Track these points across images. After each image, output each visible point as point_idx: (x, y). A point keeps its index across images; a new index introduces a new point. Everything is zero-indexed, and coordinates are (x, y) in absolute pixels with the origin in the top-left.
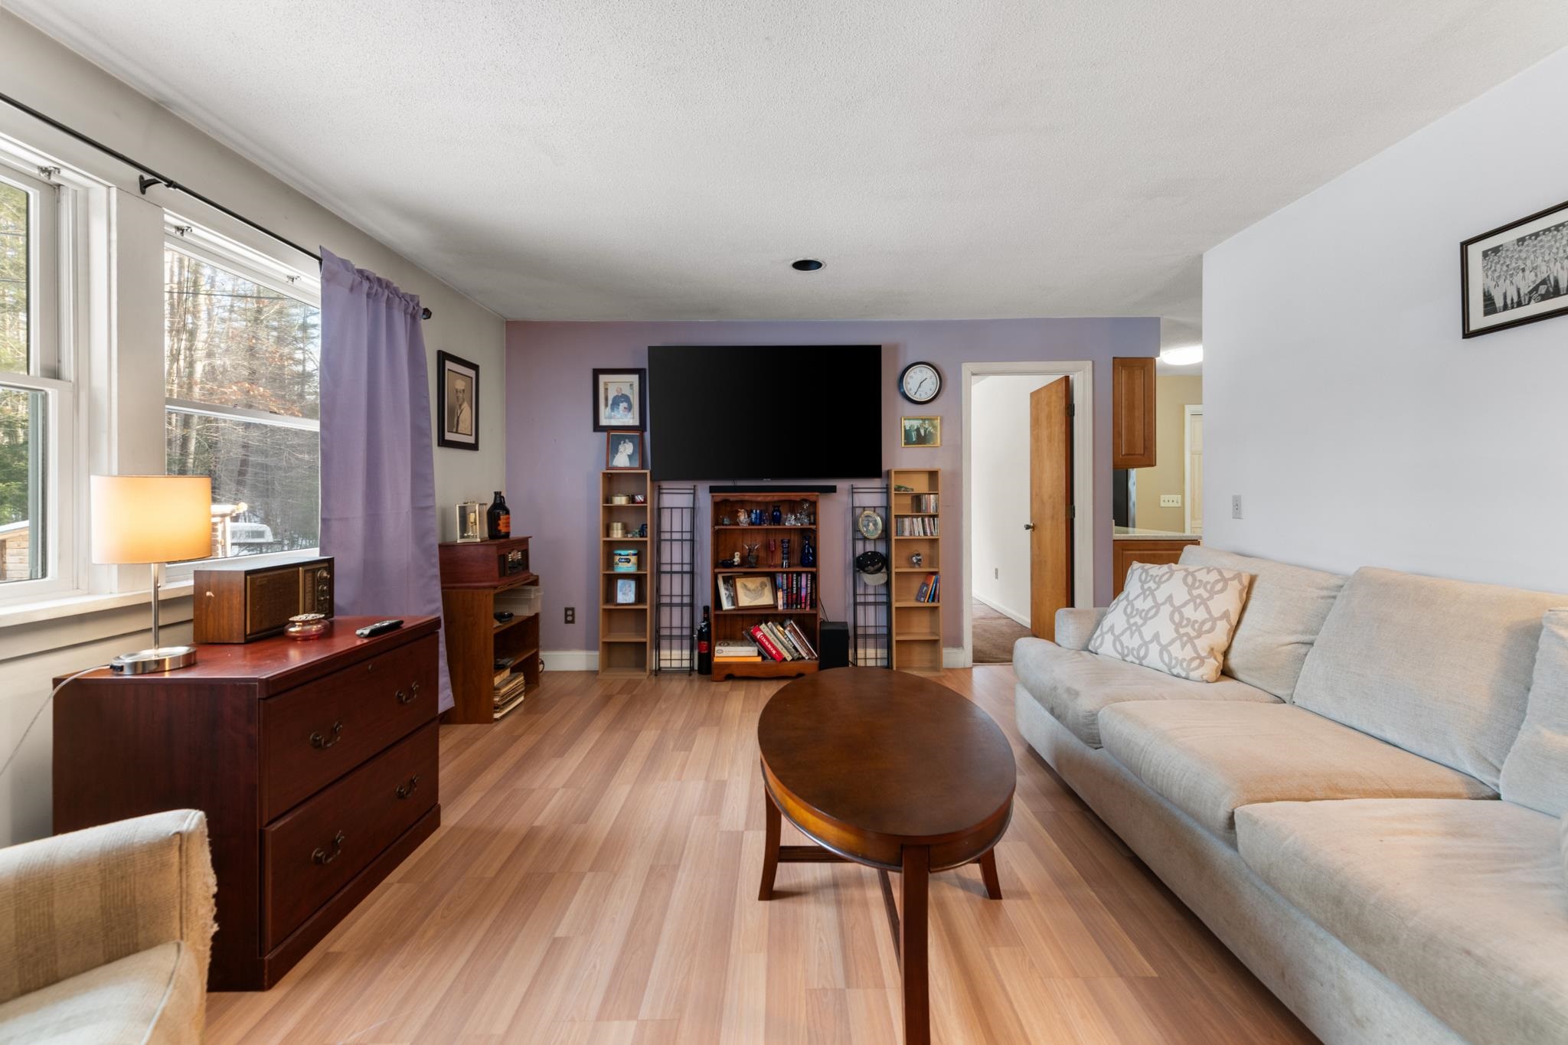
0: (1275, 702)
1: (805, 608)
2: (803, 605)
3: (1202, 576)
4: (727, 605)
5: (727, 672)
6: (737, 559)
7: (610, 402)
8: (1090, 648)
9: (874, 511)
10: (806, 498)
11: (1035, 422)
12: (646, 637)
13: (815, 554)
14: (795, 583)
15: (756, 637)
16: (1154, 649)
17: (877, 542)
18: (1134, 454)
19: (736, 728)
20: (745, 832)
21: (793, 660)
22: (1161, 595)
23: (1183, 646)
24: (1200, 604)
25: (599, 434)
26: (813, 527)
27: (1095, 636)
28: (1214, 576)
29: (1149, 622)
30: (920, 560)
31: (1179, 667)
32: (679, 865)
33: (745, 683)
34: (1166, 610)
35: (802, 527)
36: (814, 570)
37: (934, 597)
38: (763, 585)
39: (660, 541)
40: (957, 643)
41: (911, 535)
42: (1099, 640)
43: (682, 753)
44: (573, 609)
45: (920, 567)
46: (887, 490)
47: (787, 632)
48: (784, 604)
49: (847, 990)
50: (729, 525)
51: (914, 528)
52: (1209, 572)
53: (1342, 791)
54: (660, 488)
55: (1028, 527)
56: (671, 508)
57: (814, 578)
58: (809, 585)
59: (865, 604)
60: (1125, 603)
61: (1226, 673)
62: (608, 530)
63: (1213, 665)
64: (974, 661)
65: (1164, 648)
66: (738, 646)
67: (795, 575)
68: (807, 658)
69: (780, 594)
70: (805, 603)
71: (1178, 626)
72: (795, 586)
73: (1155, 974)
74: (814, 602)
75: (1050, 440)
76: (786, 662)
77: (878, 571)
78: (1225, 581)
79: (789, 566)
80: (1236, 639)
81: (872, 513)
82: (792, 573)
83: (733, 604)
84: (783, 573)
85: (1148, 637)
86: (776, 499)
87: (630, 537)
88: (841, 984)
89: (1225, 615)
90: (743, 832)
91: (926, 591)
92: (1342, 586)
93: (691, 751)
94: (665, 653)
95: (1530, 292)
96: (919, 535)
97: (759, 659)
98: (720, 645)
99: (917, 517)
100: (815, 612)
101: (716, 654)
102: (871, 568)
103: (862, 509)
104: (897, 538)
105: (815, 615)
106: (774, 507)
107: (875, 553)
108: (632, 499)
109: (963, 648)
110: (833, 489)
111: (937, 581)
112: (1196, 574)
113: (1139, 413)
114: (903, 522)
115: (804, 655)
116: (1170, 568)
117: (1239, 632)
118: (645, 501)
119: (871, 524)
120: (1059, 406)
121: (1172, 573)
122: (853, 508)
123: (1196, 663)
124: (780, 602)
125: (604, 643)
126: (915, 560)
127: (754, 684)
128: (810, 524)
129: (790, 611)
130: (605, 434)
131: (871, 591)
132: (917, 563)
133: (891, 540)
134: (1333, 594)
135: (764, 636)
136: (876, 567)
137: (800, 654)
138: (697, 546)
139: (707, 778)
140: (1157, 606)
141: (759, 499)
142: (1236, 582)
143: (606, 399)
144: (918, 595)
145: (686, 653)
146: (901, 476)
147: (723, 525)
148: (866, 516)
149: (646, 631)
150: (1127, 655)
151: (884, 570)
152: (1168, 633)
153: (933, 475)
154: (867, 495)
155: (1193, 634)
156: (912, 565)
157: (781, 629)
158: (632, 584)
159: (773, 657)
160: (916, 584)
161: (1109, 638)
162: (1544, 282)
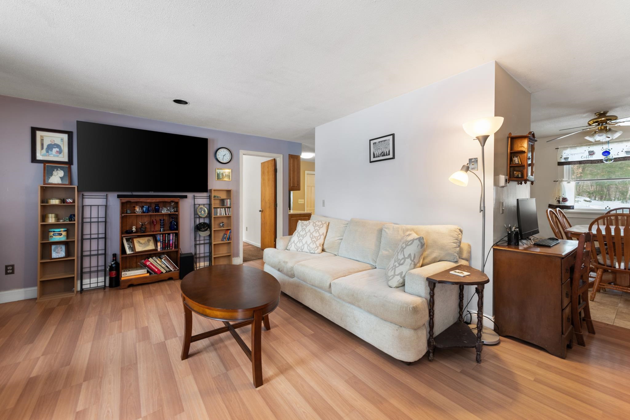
0: (335, 256)
1: (172, 249)
2: (171, 248)
3: (317, 223)
4: (128, 252)
5: (130, 283)
6: (134, 229)
7: (45, 147)
8: (288, 249)
9: (204, 206)
10: (172, 200)
11: (263, 173)
12: (74, 274)
13: (177, 225)
14: (167, 238)
15: (146, 265)
16: (306, 246)
17: (205, 218)
18: (294, 186)
19: (144, 305)
20: (166, 341)
21: (166, 272)
22: (307, 230)
23: (313, 244)
24: (317, 231)
25: (35, 165)
26: (177, 213)
27: (289, 245)
28: (320, 223)
29: (304, 238)
30: (223, 225)
31: (312, 250)
32: (137, 363)
33: (140, 287)
34: (309, 234)
35: (171, 213)
36: (177, 232)
37: (229, 239)
38: (149, 241)
39: (83, 223)
40: (238, 255)
41: (220, 215)
42: (290, 246)
43: (117, 322)
44: (13, 266)
45: (223, 228)
46: (210, 198)
47: (163, 260)
48: (161, 248)
49: (227, 372)
50: (131, 213)
51: (221, 212)
52: (319, 222)
53: (351, 273)
54: (83, 195)
55: (260, 211)
56: (91, 206)
57: (177, 235)
58: (174, 239)
59: (200, 244)
60: (297, 233)
61: (323, 250)
62: (44, 218)
63: (320, 248)
64: (243, 261)
65: (308, 245)
66: (135, 270)
67: (167, 235)
68: (173, 270)
69: (159, 244)
70: (172, 247)
71: (312, 238)
72: (167, 239)
73: (313, 333)
74: (177, 245)
75: (268, 180)
76: (163, 274)
77: (206, 230)
78: (323, 224)
79: (164, 231)
80: (326, 240)
81: (203, 206)
82: (165, 234)
83: (132, 251)
84: (160, 234)
85: (304, 243)
86: (157, 201)
87: (61, 222)
88: (224, 371)
89: (323, 234)
90: (165, 342)
91: (226, 237)
92: (348, 224)
93: (121, 319)
94: (86, 281)
95: (381, 154)
96: (223, 215)
97: (148, 275)
98: (124, 271)
99: (223, 208)
100: (178, 250)
101: (123, 276)
102: (203, 229)
103: (198, 205)
104: (214, 216)
105: (177, 252)
106: (156, 205)
107: (204, 223)
108: (63, 201)
109: (239, 257)
110: (186, 197)
111: (230, 233)
112: (316, 223)
113: (296, 173)
114: (217, 210)
115: (172, 269)
116: (309, 222)
117: (326, 238)
118: (74, 202)
119: (203, 211)
120: (272, 169)
121: (310, 223)
122: (194, 204)
123: (316, 248)
124: (159, 247)
125: (41, 281)
126: (221, 225)
127: (146, 287)
128: (175, 212)
129: (164, 251)
130: (42, 165)
131: (202, 238)
132: (222, 226)
133: (212, 217)
134: (346, 226)
135: (151, 263)
136: (205, 228)
137: (170, 269)
138: (108, 225)
139: (136, 328)
140: (306, 233)
141: (148, 201)
142: (325, 225)
143: (42, 145)
144: (222, 239)
145: (101, 279)
146: (216, 192)
147: (127, 213)
148: (200, 208)
149: (74, 271)
150: (298, 249)
151: (209, 230)
152: (309, 241)
153: (229, 192)
154: (201, 199)
155: (316, 240)
156: (220, 227)
157: (160, 260)
158: (63, 247)
159: (155, 272)
160: (221, 234)
161: (293, 244)
162: (382, 152)
